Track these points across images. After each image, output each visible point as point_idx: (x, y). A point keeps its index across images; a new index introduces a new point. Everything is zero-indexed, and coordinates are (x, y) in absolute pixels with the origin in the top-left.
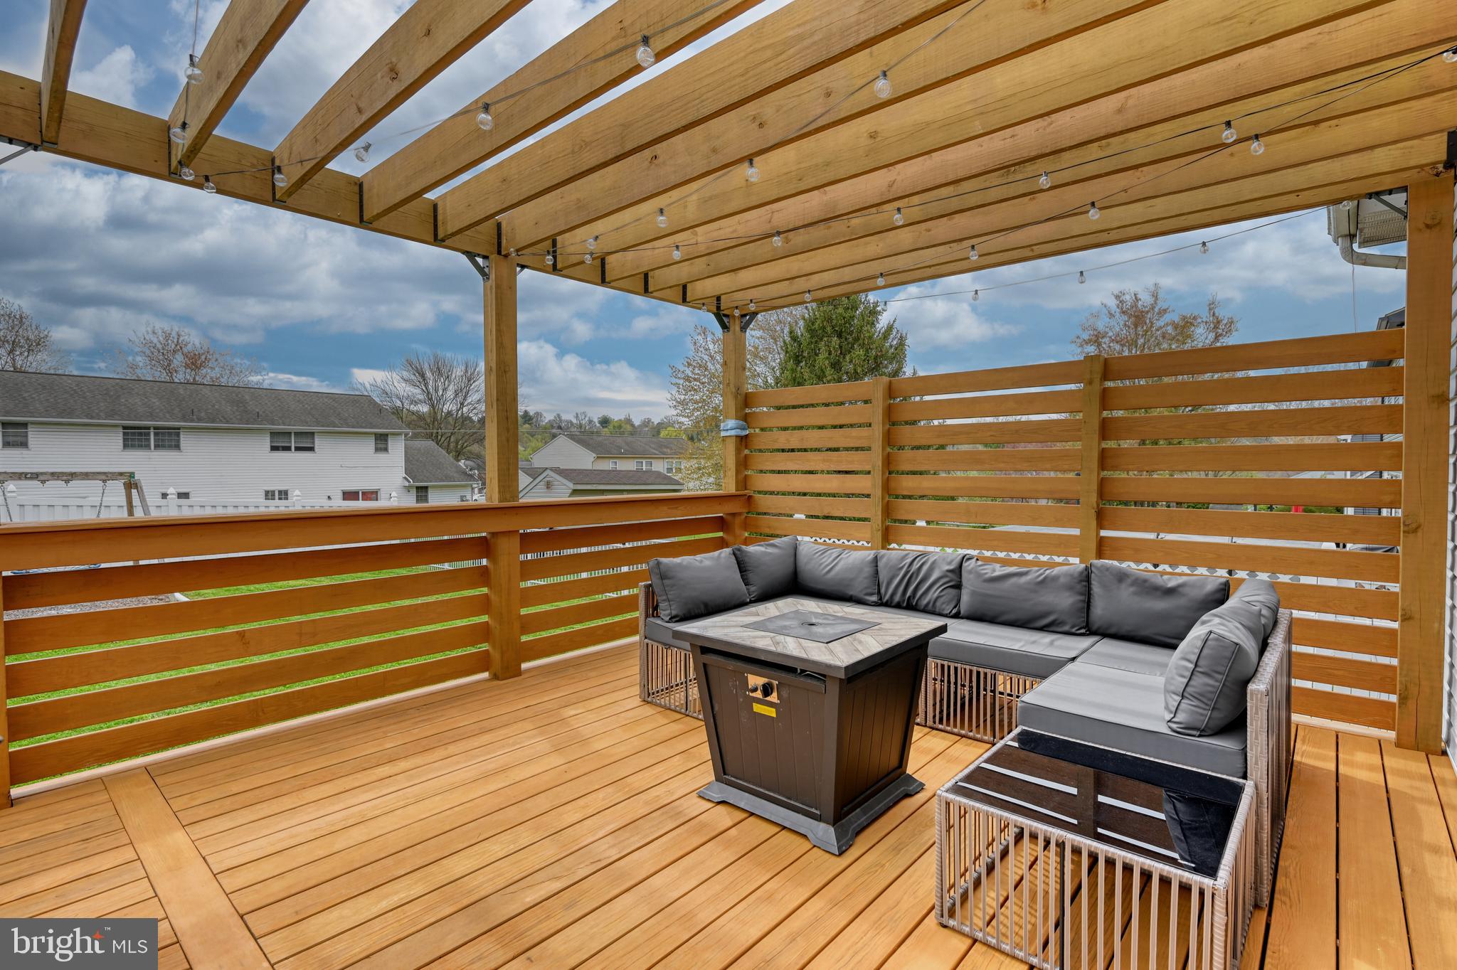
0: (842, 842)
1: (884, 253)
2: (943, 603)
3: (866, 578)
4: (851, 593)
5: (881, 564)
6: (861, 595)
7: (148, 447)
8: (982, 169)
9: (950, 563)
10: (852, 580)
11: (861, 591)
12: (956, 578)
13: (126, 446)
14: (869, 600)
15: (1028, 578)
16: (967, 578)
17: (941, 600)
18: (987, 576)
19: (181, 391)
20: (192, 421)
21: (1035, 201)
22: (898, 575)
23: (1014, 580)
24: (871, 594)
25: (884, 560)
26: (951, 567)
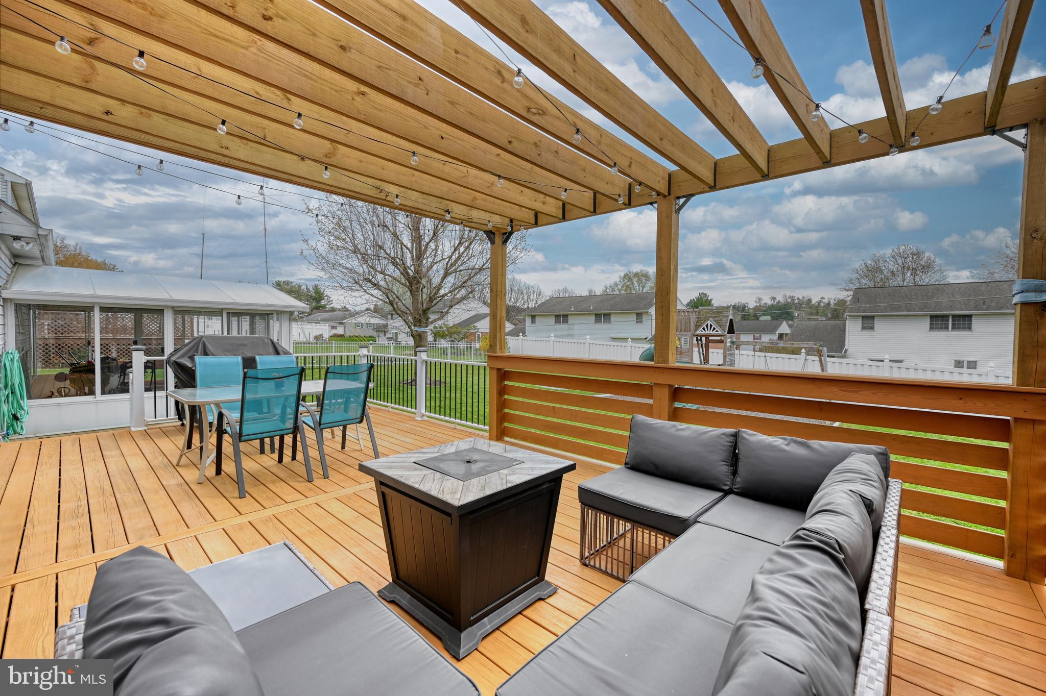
0: (384, 591)
7: (947, 328)
13: (931, 328)
19: (983, 288)
20: (982, 309)
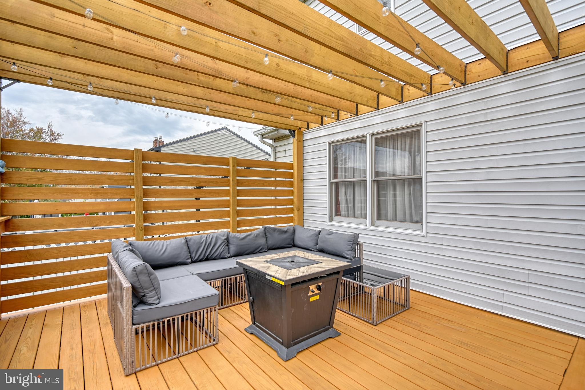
1: (187, 94)
2: (225, 253)
3: (185, 252)
4: (179, 261)
5: (190, 243)
6: (185, 261)
8: (278, 91)
9: (224, 236)
10: (179, 254)
11: (184, 258)
12: (227, 241)
14: (188, 262)
15: (252, 236)
16: (231, 241)
17: (224, 252)
18: (240, 238)
21: (249, 101)
22: (201, 246)
23: (249, 237)
24: (188, 259)
25: (192, 241)
26: (225, 238)
